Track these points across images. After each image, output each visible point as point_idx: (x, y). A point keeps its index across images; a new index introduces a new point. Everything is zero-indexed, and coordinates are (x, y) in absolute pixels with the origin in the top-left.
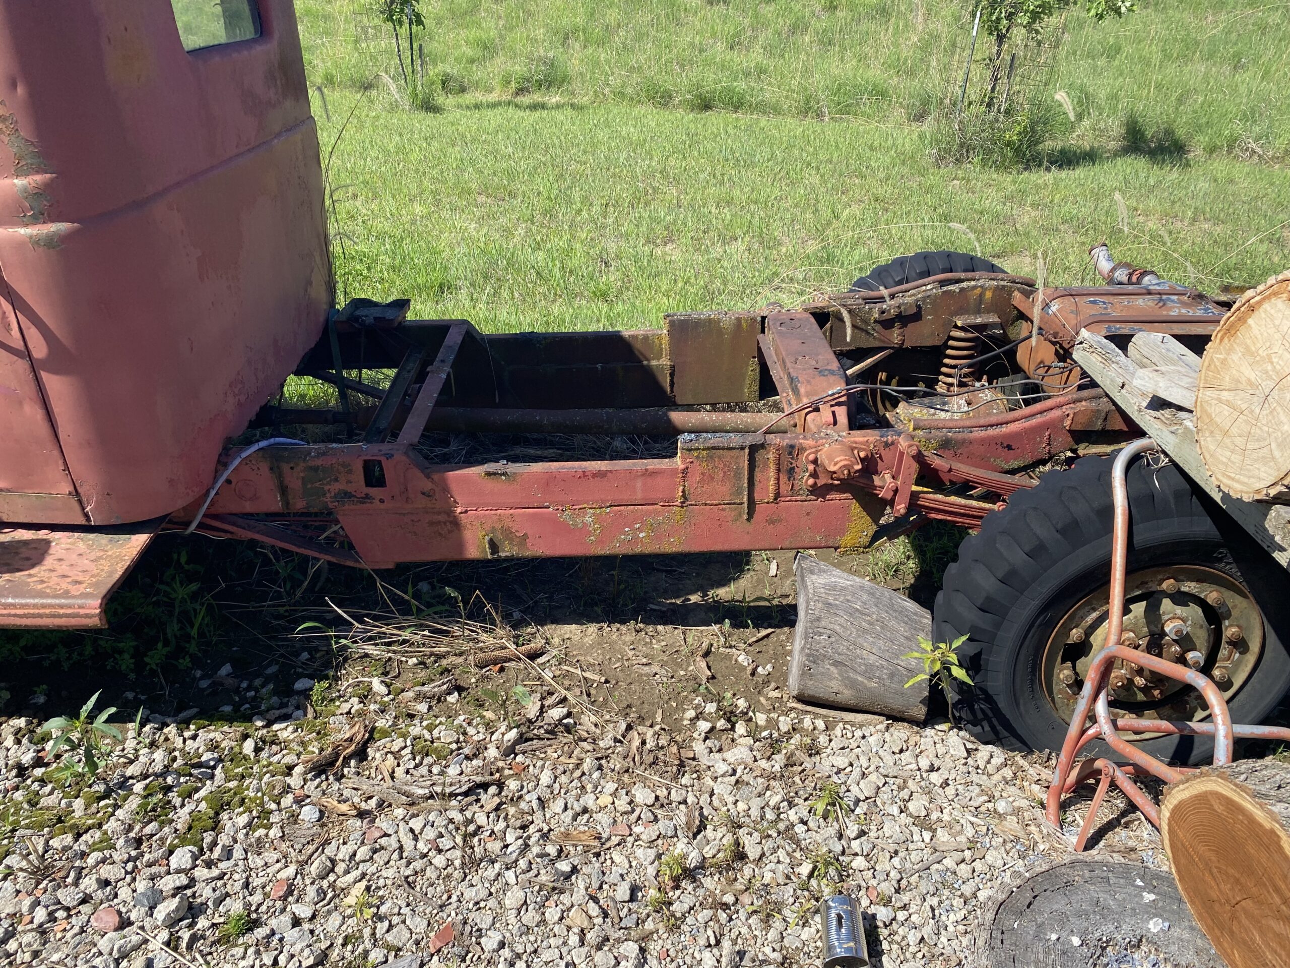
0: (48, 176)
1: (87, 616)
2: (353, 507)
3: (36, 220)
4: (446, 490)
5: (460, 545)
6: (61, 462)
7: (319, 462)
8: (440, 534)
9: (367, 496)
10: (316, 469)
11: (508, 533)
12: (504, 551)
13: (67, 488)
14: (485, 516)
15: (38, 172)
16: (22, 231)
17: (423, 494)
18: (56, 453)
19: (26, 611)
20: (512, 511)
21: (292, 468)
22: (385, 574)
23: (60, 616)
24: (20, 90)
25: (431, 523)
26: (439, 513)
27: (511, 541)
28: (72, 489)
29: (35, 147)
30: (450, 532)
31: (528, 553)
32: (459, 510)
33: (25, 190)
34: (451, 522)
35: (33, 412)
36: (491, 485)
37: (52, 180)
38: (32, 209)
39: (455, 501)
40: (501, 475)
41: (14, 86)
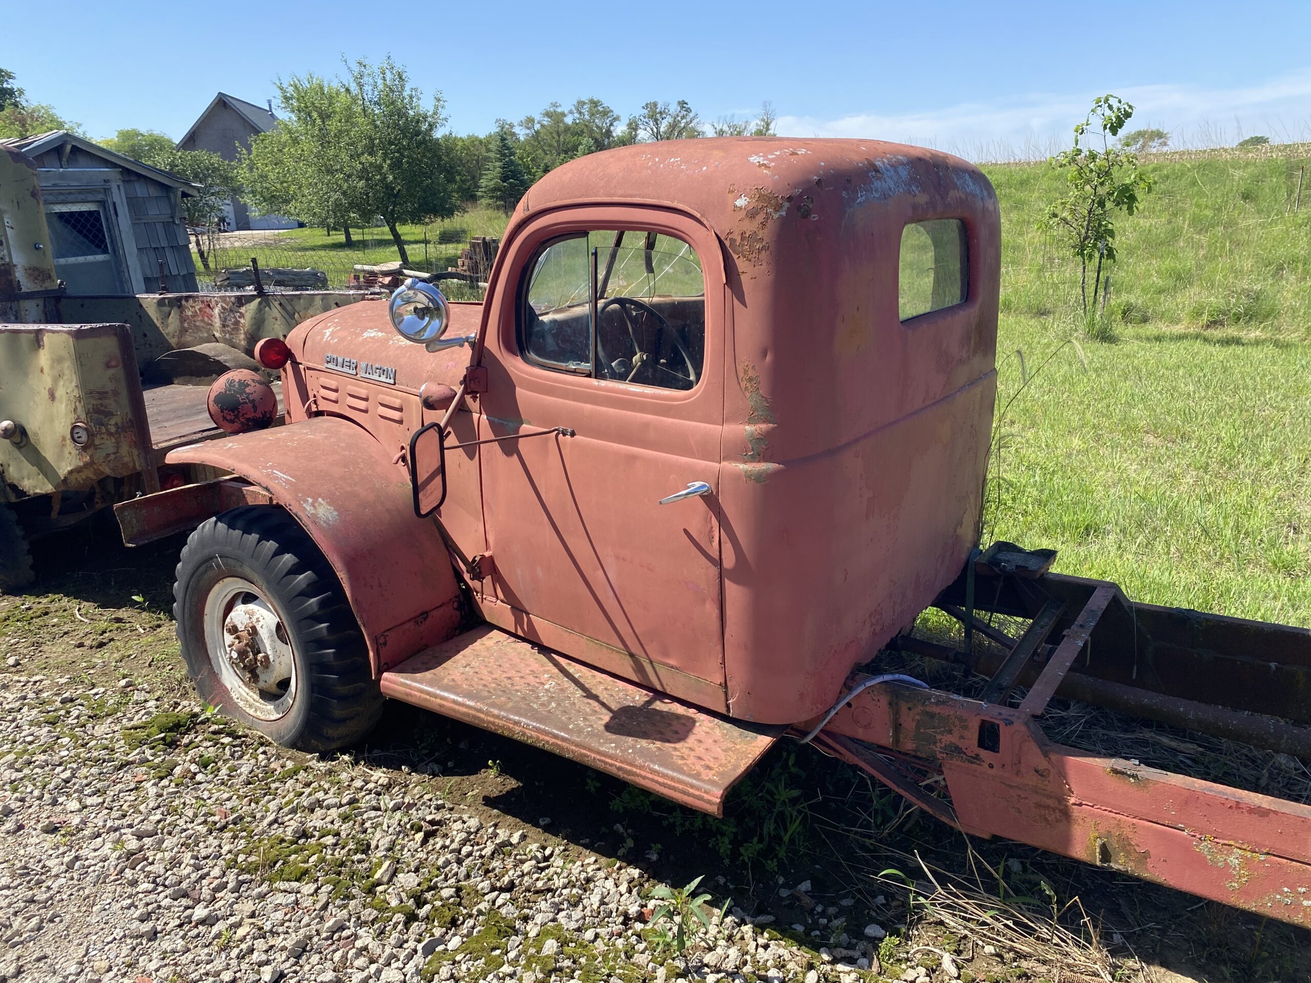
0: (771, 425)
1: (709, 802)
2: (959, 763)
3: (753, 459)
4: (1062, 774)
5: (1067, 839)
6: (721, 656)
7: (936, 710)
8: (1046, 819)
9: (977, 757)
10: (932, 716)
11: (1126, 845)
12: (1116, 862)
13: (719, 679)
14: (1101, 816)
15: (764, 422)
16: (742, 466)
17: (1037, 771)
18: (719, 648)
19: (666, 781)
20: (1135, 821)
21: (910, 709)
22: (977, 842)
23: (689, 795)
24: (769, 358)
25: (1039, 806)
26: (1049, 797)
27: (1128, 854)
28: (723, 681)
29: (768, 402)
30: (1057, 821)
31: (1146, 875)
32: (1072, 800)
33: (752, 435)
34: (1061, 811)
35: (711, 609)
36: (1114, 783)
37: (773, 429)
38: (753, 450)
39: (1070, 789)
40: (1130, 776)
41: (764, 355)
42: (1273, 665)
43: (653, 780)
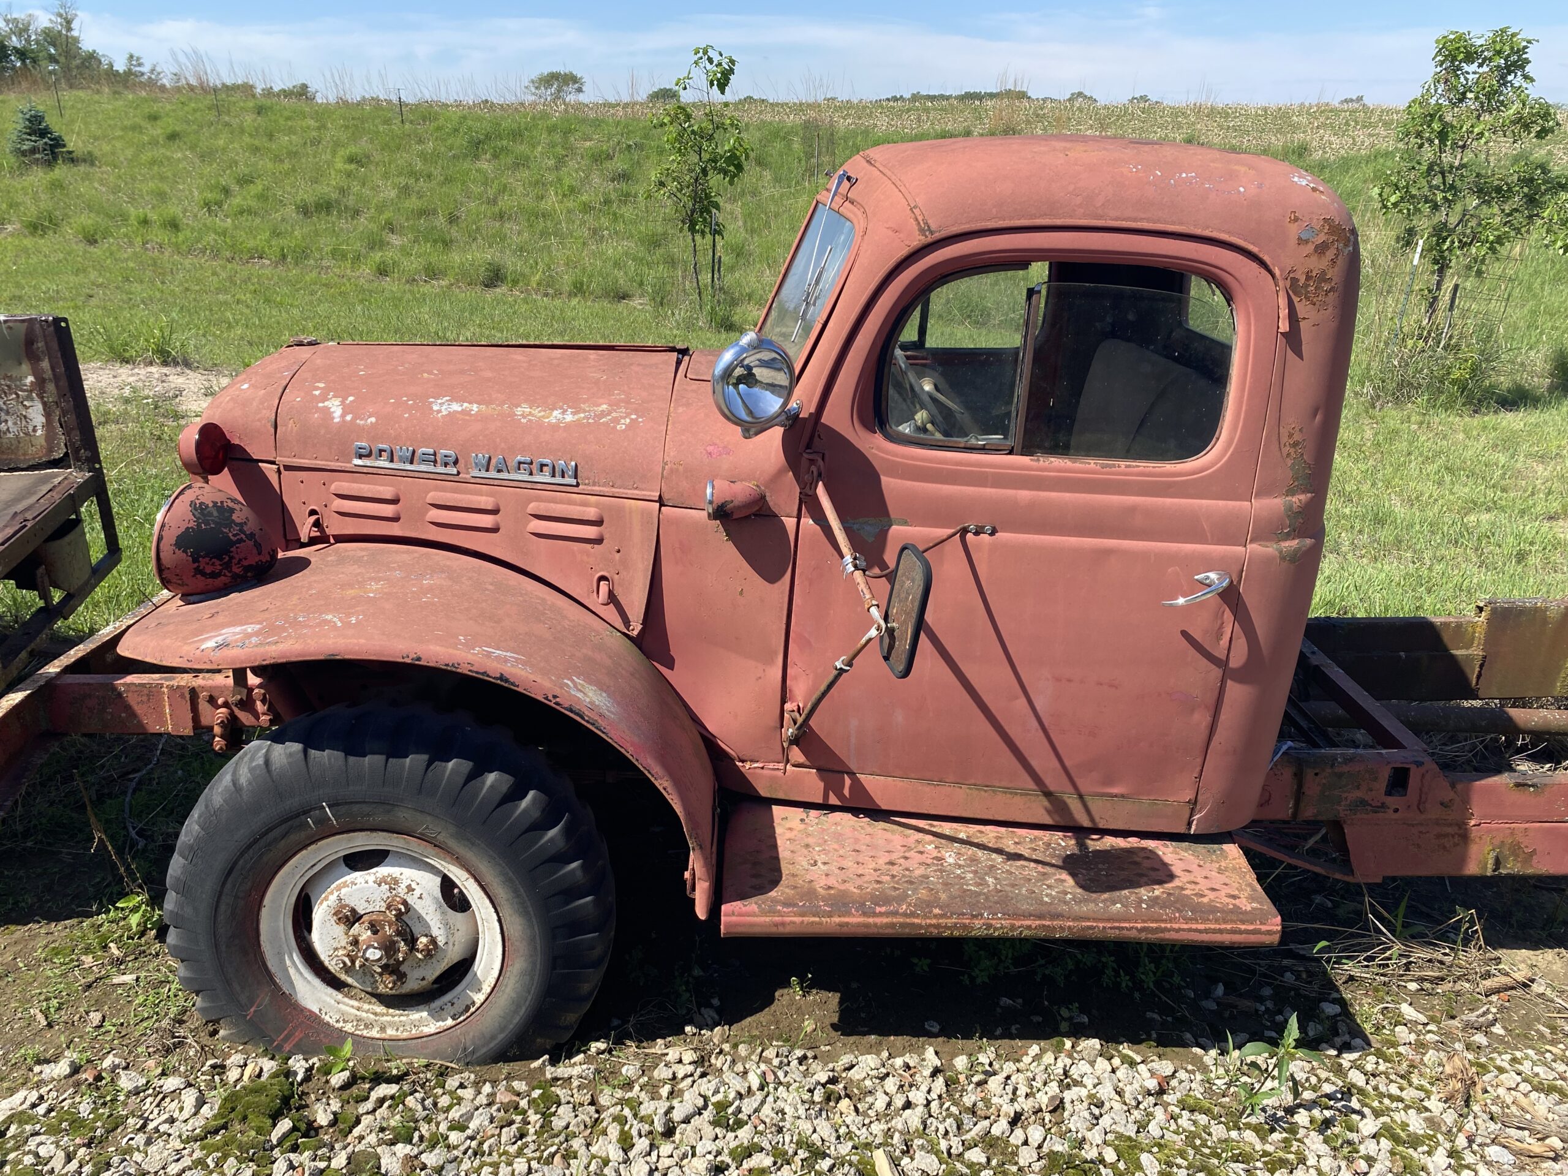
0: (1309, 495)
2: (1365, 816)
3: (1288, 536)
4: (1466, 801)
5: (1463, 860)
6: (1198, 769)
7: (1346, 769)
8: (1444, 847)
9: (1383, 806)
10: (1340, 776)
11: (1516, 849)
12: (1505, 867)
13: (1189, 795)
14: (1498, 830)
15: (1303, 492)
17: (1442, 804)
19: (1207, 926)
20: (1527, 825)
21: (1316, 774)
22: (1371, 887)
23: (1241, 932)
25: (1439, 836)
26: (1451, 825)
27: (1517, 856)
28: (1193, 797)
29: (1310, 469)
30: (1456, 845)
31: (1530, 871)
32: (1473, 822)
33: (1290, 508)
34: (1459, 835)
35: (1202, 719)
36: (1518, 796)
38: (1290, 526)
39: (1472, 814)
40: (1530, 786)
42: (1402, 654)
43: (1190, 930)
